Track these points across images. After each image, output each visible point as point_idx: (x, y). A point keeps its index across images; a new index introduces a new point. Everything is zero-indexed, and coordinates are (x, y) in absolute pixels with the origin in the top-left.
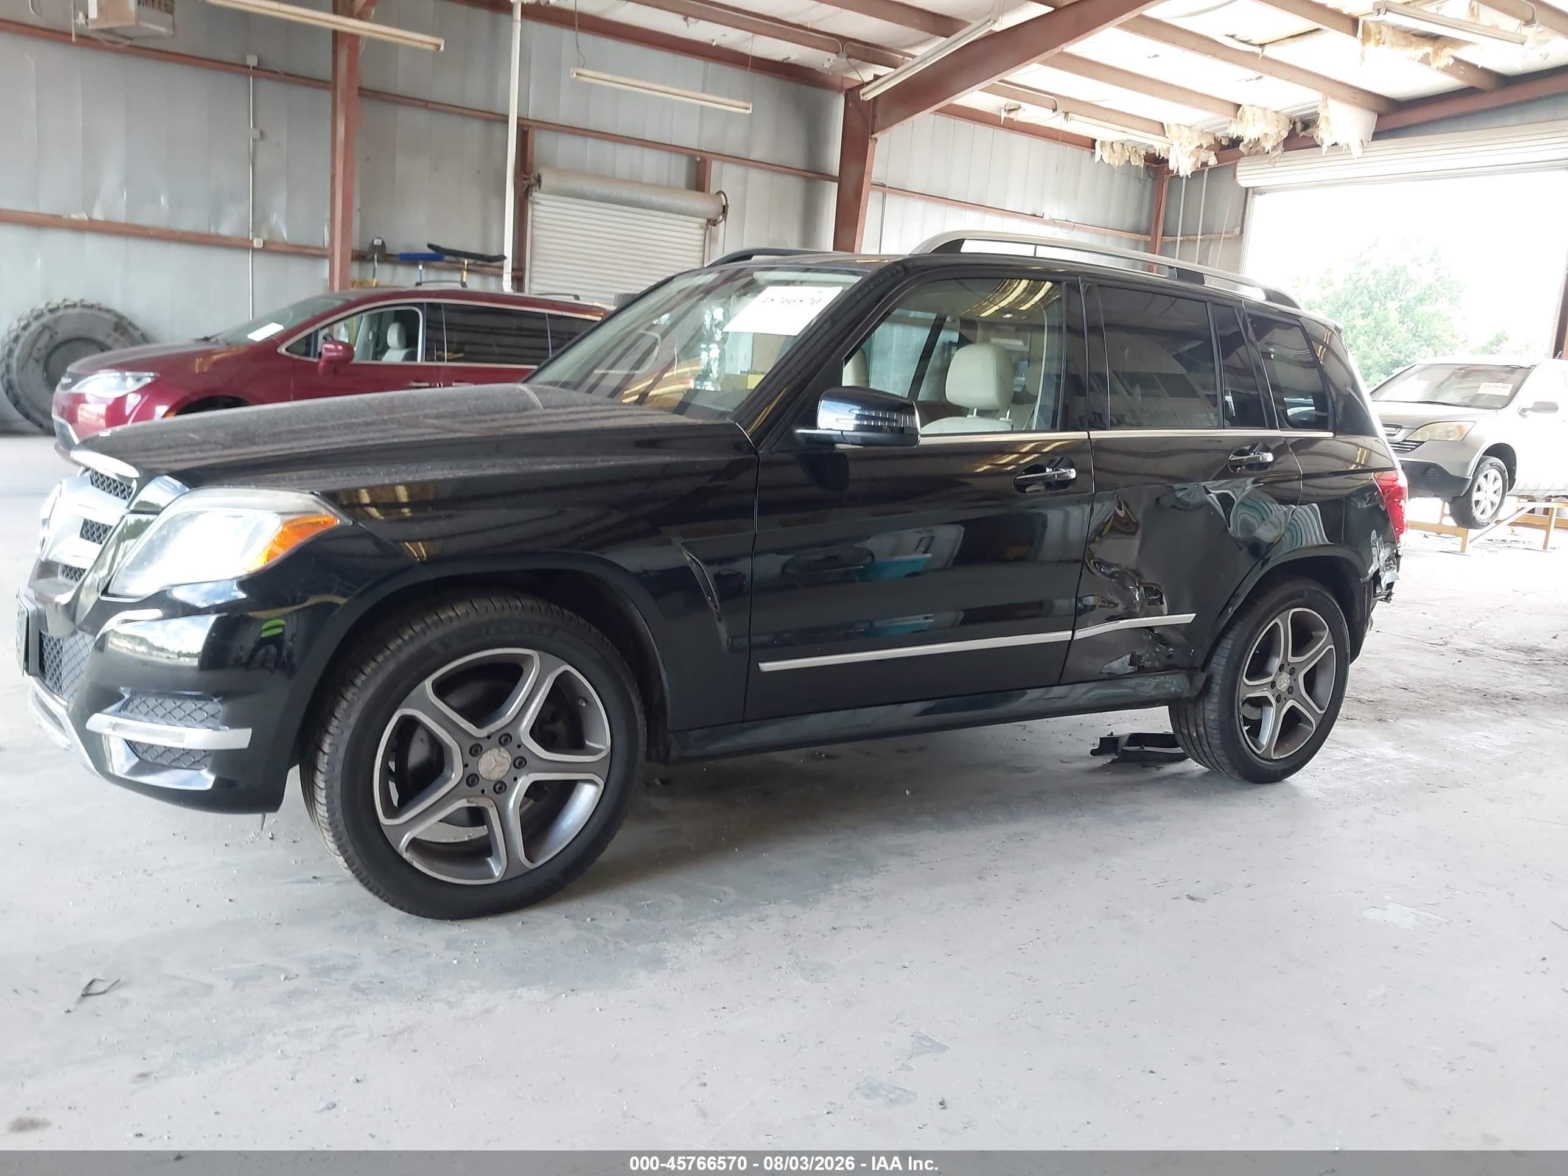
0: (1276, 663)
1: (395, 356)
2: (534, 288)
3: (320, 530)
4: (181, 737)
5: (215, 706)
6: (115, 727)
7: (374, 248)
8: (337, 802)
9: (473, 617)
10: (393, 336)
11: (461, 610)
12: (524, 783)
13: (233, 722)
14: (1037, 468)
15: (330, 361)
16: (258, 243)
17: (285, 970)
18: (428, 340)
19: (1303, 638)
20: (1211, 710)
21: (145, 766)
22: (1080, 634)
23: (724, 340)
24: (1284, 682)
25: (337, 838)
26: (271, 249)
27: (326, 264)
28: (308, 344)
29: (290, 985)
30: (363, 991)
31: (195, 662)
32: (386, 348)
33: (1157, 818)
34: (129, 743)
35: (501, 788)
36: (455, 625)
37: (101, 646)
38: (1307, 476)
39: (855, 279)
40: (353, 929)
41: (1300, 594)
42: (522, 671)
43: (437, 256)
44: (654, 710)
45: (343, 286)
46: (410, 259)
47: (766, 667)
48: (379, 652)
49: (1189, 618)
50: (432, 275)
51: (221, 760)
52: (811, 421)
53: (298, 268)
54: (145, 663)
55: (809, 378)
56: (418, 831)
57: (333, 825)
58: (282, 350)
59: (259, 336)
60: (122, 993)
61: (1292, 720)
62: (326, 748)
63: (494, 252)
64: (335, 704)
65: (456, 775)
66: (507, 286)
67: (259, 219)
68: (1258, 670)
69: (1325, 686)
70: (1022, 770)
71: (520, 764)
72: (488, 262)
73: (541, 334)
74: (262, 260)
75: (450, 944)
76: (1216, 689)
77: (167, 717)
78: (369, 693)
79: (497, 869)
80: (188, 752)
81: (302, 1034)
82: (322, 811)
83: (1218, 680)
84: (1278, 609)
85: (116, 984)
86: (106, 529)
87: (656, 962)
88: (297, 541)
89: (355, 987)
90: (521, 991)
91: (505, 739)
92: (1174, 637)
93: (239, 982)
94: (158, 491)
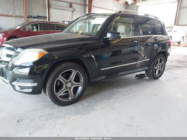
0: (158, 64)
1: (35, 30)
2: (51, 21)
3: (44, 54)
4: (27, 85)
5: (32, 80)
6: (17, 84)
7: (30, 16)
8: (50, 92)
9: (66, 65)
10: (35, 27)
11: (64, 64)
12: (73, 87)
13: (34, 82)
14: (133, 41)
15: (27, 31)
16: (14, 16)
17: (44, 116)
18: (40, 28)
19: (161, 61)
20: (151, 71)
21: (21, 89)
22: (138, 62)
23: (76, 27)
24: (159, 67)
25: (50, 97)
26: (16, 17)
27: (24, 18)
28: (24, 29)
29: (46, 118)
30: (57, 118)
31: (28, 74)
32: (34, 29)
33: (146, 85)
34: (19, 86)
35: (70, 88)
36: (64, 67)
37: (13, 72)
38: (162, 41)
39: (109, 16)
40: (52, 109)
41: (161, 56)
42: (72, 72)
43: (38, 17)
44: (88, 76)
45: (26, 21)
46: (35, 18)
47: (102, 69)
48: (54, 71)
49: (149, 59)
50: (38, 20)
51: (33, 88)
52: (106, 36)
53: (20, 19)
54: (20, 74)
55: (105, 30)
56: (60, 95)
57: (49, 95)
58: (21, 30)
59: (17, 28)
60: (23, 121)
61: (160, 71)
62: (47, 85)
63: (46, 16)
64: (48, 78)
65: (64, 87)
66: (48, 20)
67: (14, 13)
68: (156, 66)
69: (163, 67)
70: (128, 80)
71: (72, 85)
72: (45, 18)
73: (54, 26)
74: (15, 18)
75: (66, 109)
76: (152, 68)
77: (25, 82)
78: (53, 76)
79: (70, 99)
80: (28, 87)
81: (50, 125)
82: (47, 93)
83: (152, 67)
84: (158, 58)
85: (22, 120)
86: (12, 56)
87: (93, 110)
88: (41, 56)
89: (55, 117)
90: (77, 115)
91: (70, 81)
92: (147, 62)
93: (39, 118)
94: (19, 50)
